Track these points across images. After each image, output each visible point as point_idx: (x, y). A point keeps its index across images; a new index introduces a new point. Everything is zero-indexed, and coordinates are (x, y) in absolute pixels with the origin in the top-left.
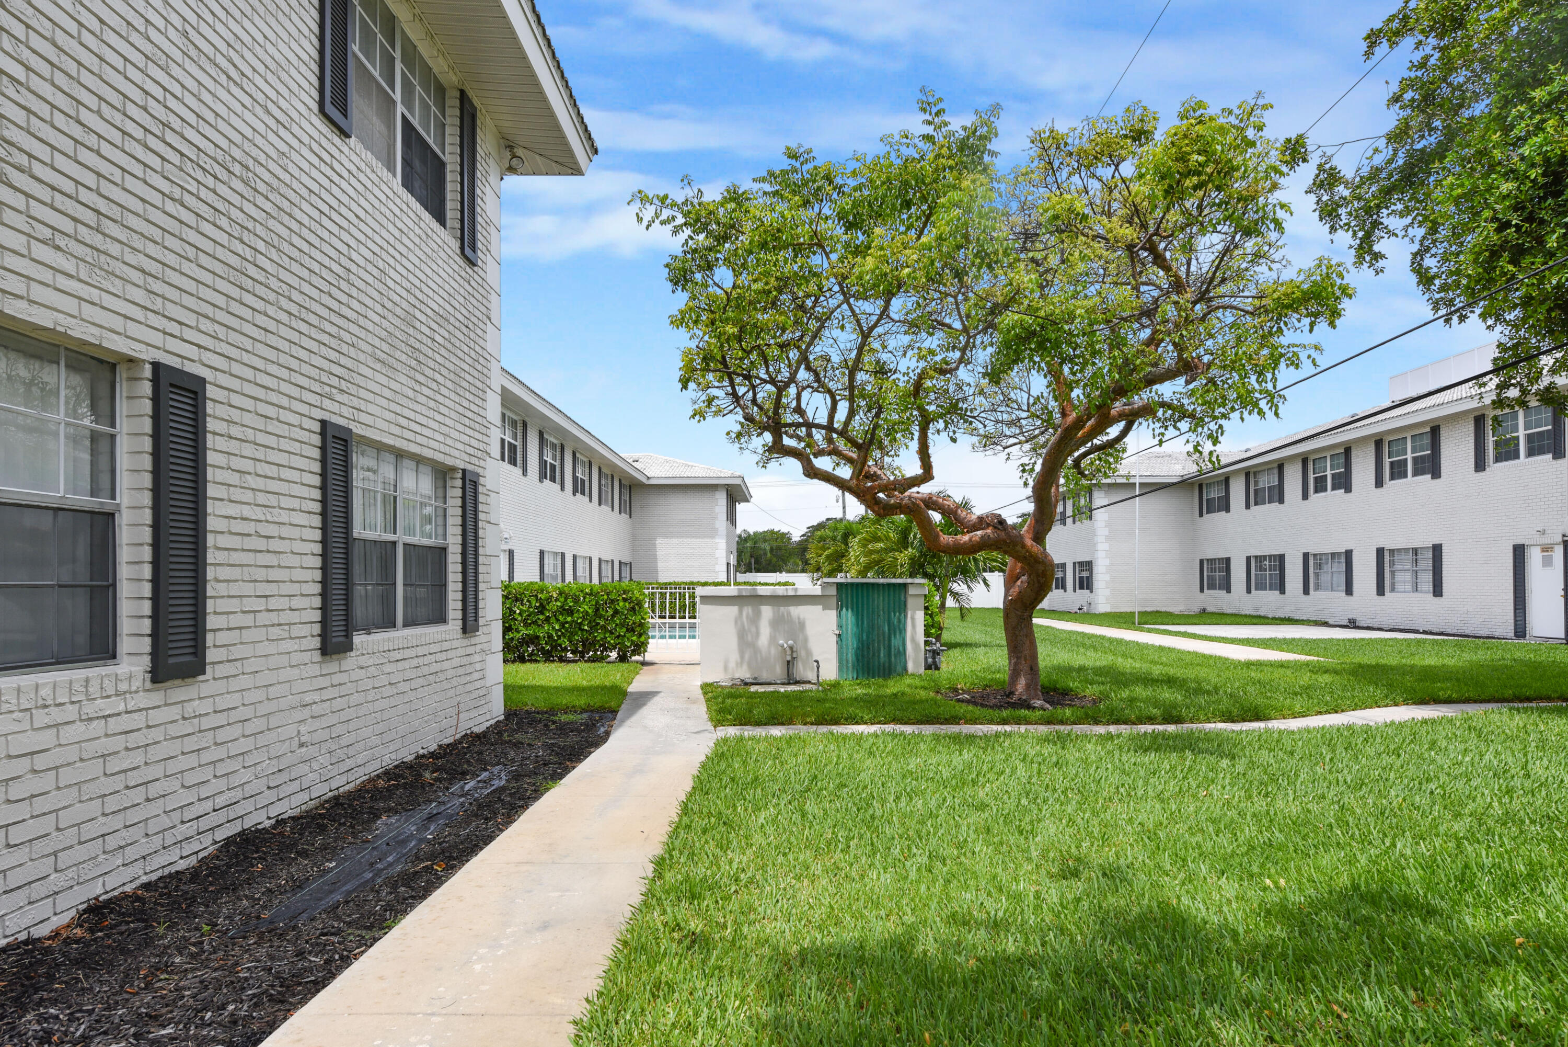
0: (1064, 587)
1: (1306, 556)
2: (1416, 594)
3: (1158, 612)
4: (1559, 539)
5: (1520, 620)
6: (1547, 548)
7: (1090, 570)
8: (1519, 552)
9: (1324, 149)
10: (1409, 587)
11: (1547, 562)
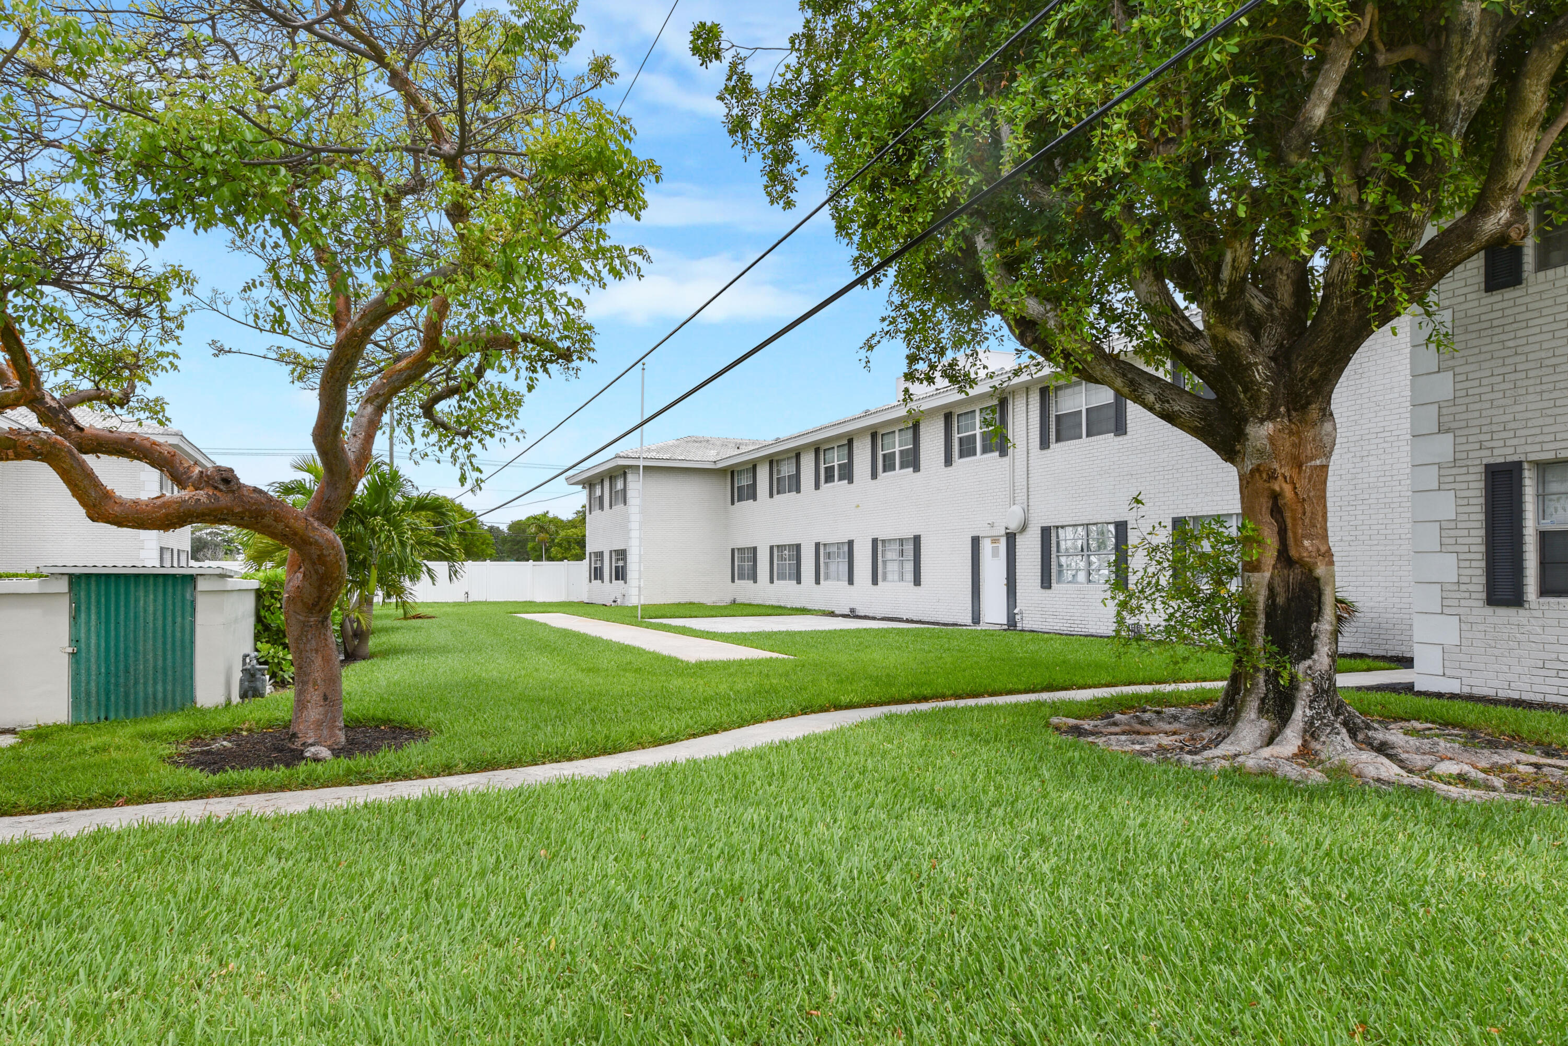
0: (602, 579)
1: (817, 545)
2: (902, 583)
3: (691, 603)
4: (1003, 532)
5: (976, 608)
6: (995, 540)
7: (624, 559)
8: (976, 542)
9: (739, 50)
10: (896, 577)
11: (995, 554)
